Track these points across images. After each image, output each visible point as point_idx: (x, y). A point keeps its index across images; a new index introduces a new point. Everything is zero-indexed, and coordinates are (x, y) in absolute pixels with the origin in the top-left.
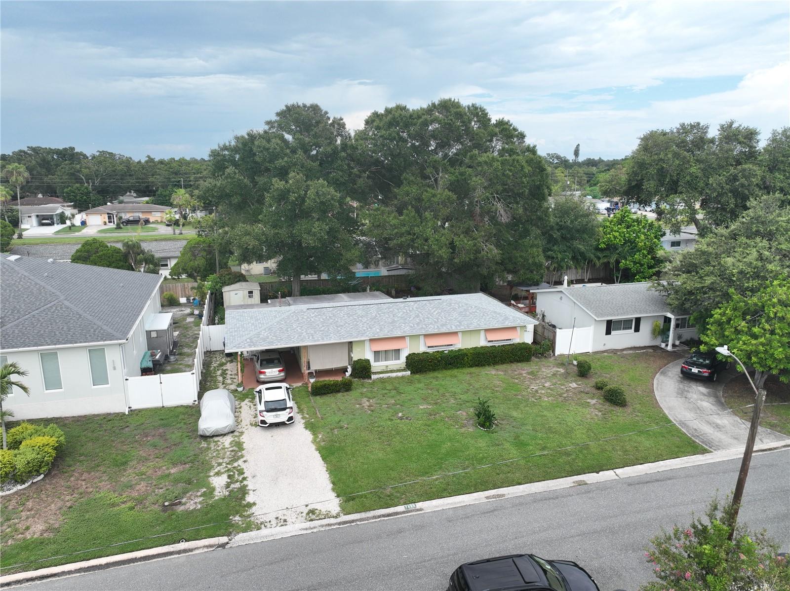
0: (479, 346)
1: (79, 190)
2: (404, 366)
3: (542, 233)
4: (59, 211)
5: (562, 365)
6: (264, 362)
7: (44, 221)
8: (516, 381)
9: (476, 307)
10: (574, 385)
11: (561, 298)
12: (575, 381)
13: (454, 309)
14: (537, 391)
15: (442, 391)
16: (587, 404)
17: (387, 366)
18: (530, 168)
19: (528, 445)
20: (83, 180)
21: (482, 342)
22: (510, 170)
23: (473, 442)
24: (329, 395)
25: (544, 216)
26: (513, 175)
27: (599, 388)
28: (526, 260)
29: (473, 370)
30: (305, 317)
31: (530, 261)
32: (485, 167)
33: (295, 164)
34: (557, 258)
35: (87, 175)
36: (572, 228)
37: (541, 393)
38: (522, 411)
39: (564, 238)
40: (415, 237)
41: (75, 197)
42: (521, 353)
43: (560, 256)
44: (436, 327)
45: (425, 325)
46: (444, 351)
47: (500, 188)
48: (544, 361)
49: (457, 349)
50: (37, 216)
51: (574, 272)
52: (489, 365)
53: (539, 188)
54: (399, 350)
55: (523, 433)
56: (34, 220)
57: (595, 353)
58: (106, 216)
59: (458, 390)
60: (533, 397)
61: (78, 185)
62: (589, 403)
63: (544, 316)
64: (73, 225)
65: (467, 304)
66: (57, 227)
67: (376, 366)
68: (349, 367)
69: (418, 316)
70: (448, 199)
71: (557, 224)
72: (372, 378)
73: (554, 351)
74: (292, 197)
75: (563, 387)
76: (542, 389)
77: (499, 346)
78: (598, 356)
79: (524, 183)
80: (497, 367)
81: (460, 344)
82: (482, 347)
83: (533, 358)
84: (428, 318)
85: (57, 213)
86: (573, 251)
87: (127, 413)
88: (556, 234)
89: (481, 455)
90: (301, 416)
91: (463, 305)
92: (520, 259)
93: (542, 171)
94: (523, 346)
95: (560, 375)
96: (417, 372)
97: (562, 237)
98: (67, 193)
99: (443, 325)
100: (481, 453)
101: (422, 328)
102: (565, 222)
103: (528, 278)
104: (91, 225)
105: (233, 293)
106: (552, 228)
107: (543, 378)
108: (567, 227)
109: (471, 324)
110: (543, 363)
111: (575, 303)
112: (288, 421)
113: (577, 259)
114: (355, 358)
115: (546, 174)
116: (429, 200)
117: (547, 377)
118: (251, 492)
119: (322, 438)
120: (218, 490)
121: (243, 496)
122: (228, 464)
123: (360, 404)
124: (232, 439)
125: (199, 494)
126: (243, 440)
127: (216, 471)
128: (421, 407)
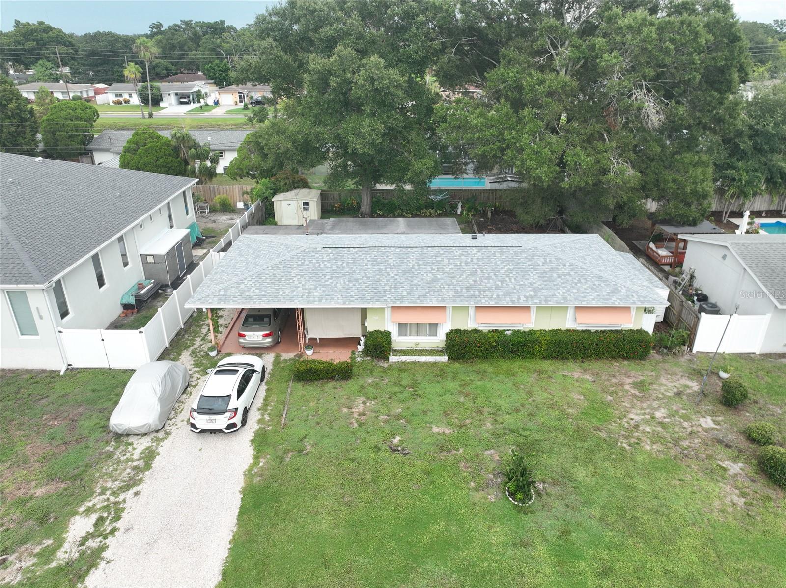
0: (563, 329)
1: (219, 67)
2: (442, 345)
3: (723, 141)
4: (195, 89)
5: (697, 374)
6: (251, 320)
7: (182, 100)
8: (609, 398)
9: (571, 265)
10: (707, 422)
11: (724, 257)
12: (713, 414)
13: (535, 267)
14: (636, 426)
15: (480, 401)
16: (722, 472)
17: (417, 344)
18: (710, 37)
19: (578, 557)
20: (223, 55)
21: (569, 322)
22: (672, 41)
23: (483, 527)
24: (316, 383)
25: (727, 117)
26: (677, 49)
27: (755, 438)
28: (681, 187)
29: (547, 365)
30: (314, 261)
31: (688, 190)
32: (629, 37)
33: (348, 34)
34: (740, 180)
35: (226, 51)
36: (774, 136)
37: (643, 432)
38: (596, 468)
39: (758, 149)
40: (504, 146)
41: (215, 74)
42: (632, 347)
43: (745, 177)
44: (495, 296)
45: (480, 291)
46: (505, 331)
47: (650, 72)
48: (670, 363)
49: (527, 330)
50: (177, 94)
51: (767, 200)
52: (574, 358)
53: (722, 71)
54: (437, 324)
55: (579, 524)
56: (173, 99)
57: (766, 356)
58: (237, 95)
59: (505, 404)
60: (626, 438)
61: (217, 61)
62: (725, 470)
63: (692, 277)
64: (207, 105)
65: (558, 259)
66: (192, 106)
67: (399, 341)
68: (362, 338)
69: (474, 274)
70: (563, 88)
71: (751, 127)
72: (390, 360)
73: (691, 346)
74: (333, 82)
75: (686, 424)
76: (647, 422)
77: (597, 331)
78: (768, 365)
79: (694, 63)
80: (587, 364)
81: (531, 323)
82: (568, 331)
83: (652, 352)
84: (489, 278)
85: (192, 91)
86: (770, 171)
87: (62, 373)
88: (745, 143)
89: (486, 564)
90: (260, 417)
91: (553, 259)
92: (671, 185)
93: (733, 41)
94: (636, 336)
95: (688, 395)
96: (458, 359)
97: (755, 148)
98: (207, 69)
99: (507, 293)
100: (486, 559)
101: (473, 295)
102: (765, 125)
103: (679, 215)
104: (223, 105)
105: (284, 204)
106: (740, 134)
107: (658, 399)
108: (767, 132)
109: (554, 295)
110: (667, 366)
111: (745, 269)
112: (227, 428)
113: (775, 183)
114: (371, 328)
115: (740, 48)
116: (532, 90)
117: (665, 397)
118: (102, 564)
119: (262, 467)
120: (66, 546)
121: (88, 571)
122: (114, 494)
123: (350, 408)
124: (149, 444)
125: (38, 549)
126: (160, 449)
127: (90, 504)
128: (435, 430)
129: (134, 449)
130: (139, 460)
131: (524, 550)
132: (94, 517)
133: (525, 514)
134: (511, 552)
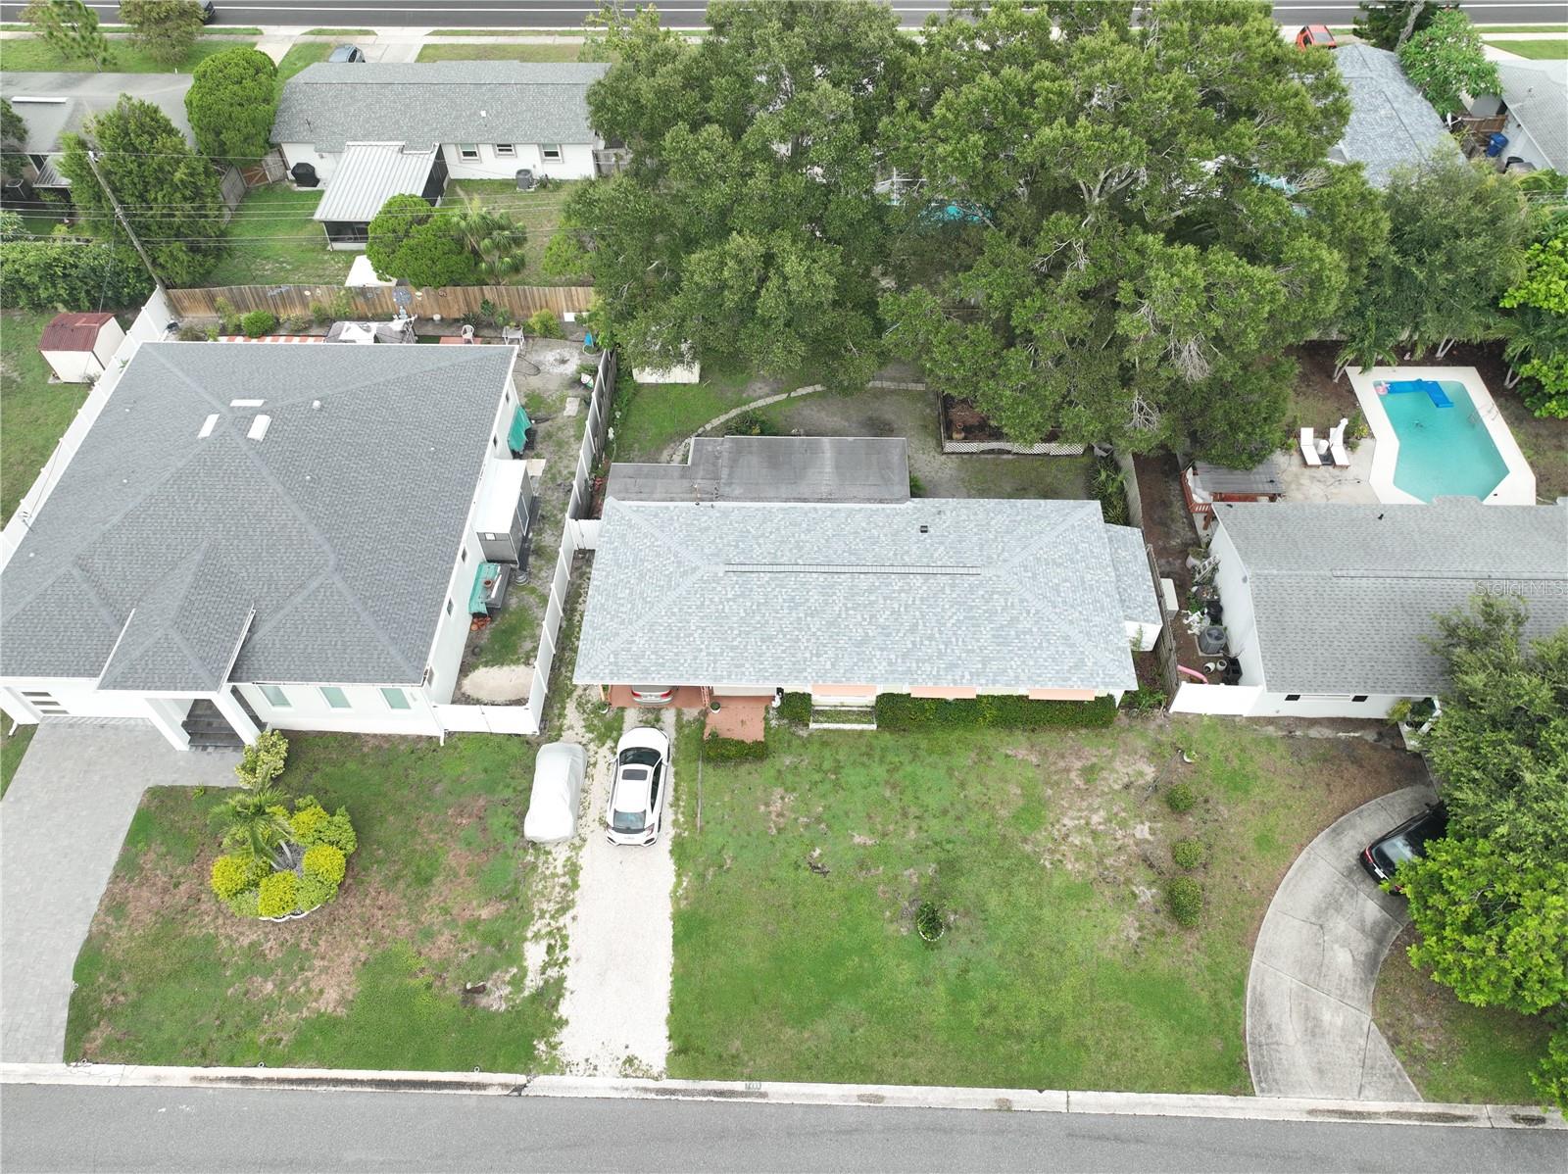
0: (1014, 695)
8: (1049, 792)
10: (1143, 831)
11: (1245, 580)
12: (1153, 818)
14: (1066, 836)
16: (1132, 900)
19: (971, 996)
24: (728, 764)
29: (991, 736)
30: (716, 598)
37: (1071, 845)
38: (1010, 894)
44: (934, 672)
48: (1135, 733)
55: (979, 962)
57: (1253, 720)
60: (1051, 852)
62: (1136, 897)
67: (821, 702)
72: (810, 727)
73: (1167, 708)
75: (1119, 834)
76: (1079, 830)
83: (1121, 713)
84: (931, 638)
87: (442, 743)
89: (891, 1002)
90: (673, 817)
95: (1139, 788)
96: (889, 729)
100: (893, 997)
101: (909, 669)
107: (1102, 794)
109: (1005, 671)
110: (1130, 737)
117: (1111, 790)
118: (567, 994)
119: (686, 888)
120: (530, 975)
121: (558, 1000)
122: (552, 917)
123: (767, 805)
124: (568, 854)
125: (507, 978)
126: (581, 862)
127: (535, 929)
128: (857, 839)
129: (555, 860)
130: (564, 875)
131: (925, 989)
132: (544, 944)
133: (932, 949)
134: (914, 990)
